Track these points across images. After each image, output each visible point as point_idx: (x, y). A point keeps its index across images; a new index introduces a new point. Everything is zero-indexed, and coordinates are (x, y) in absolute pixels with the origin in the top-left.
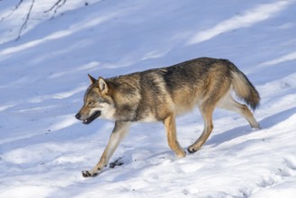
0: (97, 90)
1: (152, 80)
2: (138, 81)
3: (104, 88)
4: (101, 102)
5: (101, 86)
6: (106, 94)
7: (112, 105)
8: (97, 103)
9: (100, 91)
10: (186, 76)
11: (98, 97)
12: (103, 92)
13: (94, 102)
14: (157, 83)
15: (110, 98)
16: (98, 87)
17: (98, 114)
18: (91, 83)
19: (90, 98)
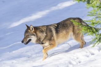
0: (29, 31)
1: (51, 29)
2: (46, 29)
3: (32, 30)
4: (31, 35)
5: (31, 29)
6: (34, 32)
7: (36, 36)
8: (30, 36)
9: (31, 31)
10: (64, 27)
11: (30, 33)
12: (32, 31)
13: (29, 35)
14: (52, 31)
15: (35, 34)
16: (30, 29)
17: (30, 40)
18: (27, 28)
19: (27, 34)
